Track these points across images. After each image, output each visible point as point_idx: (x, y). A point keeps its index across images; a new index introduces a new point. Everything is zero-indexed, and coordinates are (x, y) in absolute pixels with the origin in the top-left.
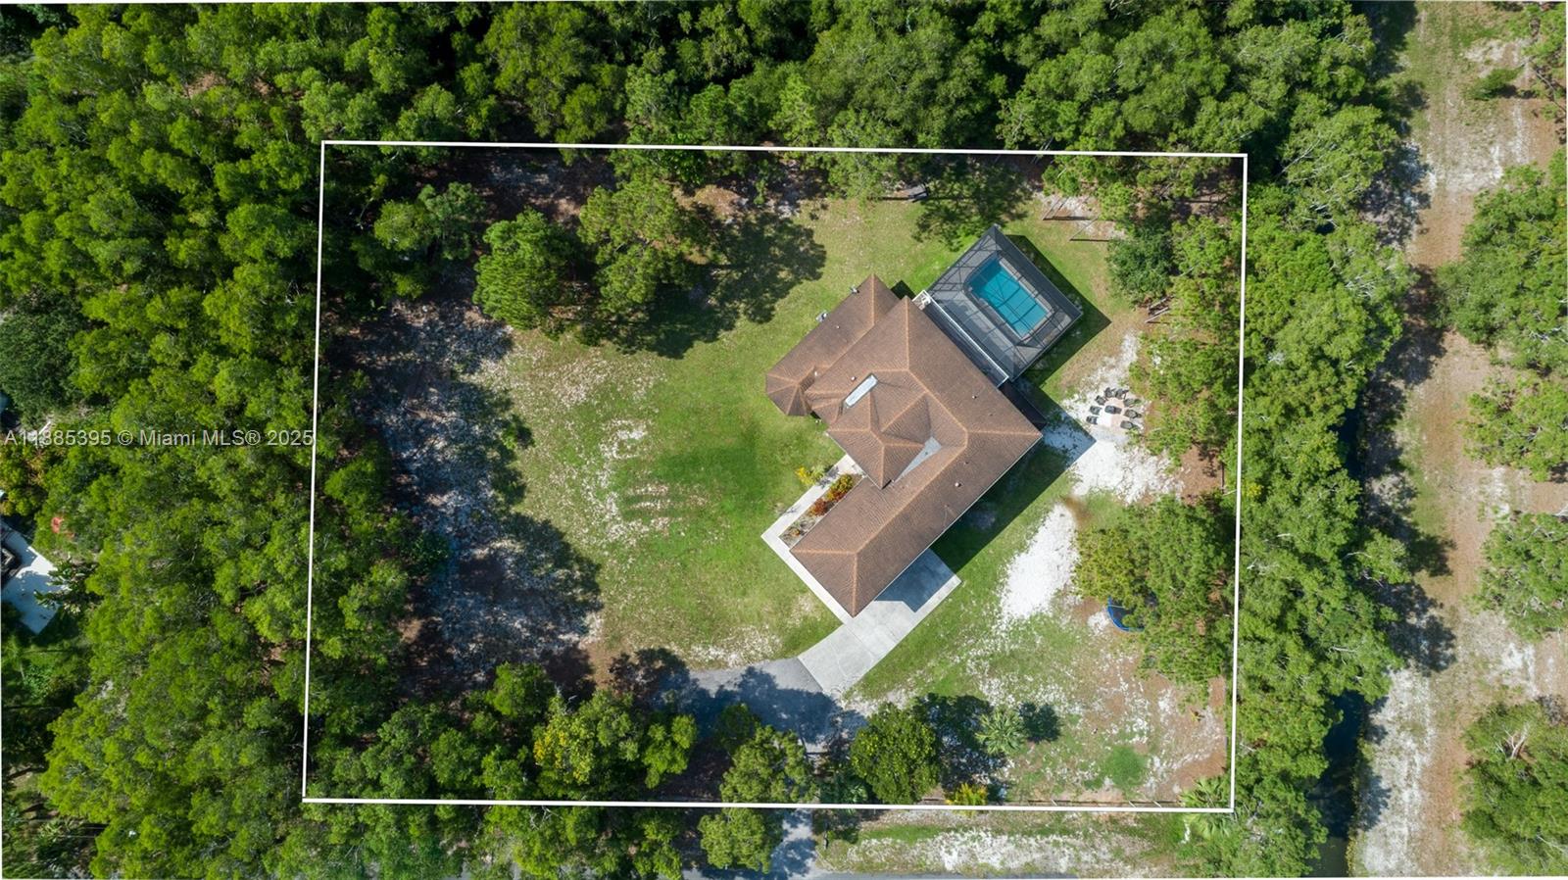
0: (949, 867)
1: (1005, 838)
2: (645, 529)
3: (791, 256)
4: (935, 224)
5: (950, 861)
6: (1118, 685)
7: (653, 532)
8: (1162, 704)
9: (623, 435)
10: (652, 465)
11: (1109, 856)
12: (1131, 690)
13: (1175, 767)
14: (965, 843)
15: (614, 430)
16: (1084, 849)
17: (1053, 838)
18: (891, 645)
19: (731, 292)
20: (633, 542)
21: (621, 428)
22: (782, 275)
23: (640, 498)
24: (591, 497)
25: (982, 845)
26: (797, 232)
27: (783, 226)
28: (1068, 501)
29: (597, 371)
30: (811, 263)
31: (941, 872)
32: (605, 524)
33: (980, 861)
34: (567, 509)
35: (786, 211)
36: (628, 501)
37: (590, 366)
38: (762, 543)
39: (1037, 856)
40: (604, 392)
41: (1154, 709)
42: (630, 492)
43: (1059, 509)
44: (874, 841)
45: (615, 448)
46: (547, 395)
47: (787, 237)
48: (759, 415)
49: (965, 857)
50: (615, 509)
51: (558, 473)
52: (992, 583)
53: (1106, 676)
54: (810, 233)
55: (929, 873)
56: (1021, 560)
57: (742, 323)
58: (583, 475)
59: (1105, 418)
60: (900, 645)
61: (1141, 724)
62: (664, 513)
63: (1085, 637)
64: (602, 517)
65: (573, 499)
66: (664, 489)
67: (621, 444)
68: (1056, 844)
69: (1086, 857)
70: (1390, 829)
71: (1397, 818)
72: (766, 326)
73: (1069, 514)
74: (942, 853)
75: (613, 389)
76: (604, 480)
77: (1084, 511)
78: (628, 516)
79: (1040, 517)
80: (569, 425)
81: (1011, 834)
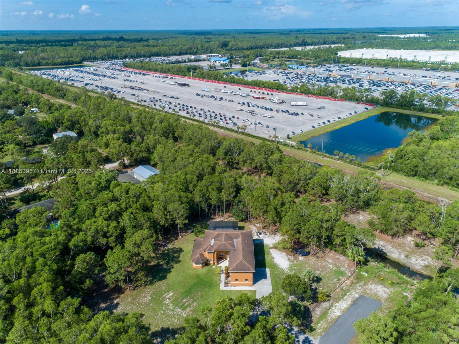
0: (339, 314)
1: (340, 302)
2: (191, 308)
3: (174, 252)
4: (198, 234)
5: (338, 313)
6: (318, 264)
7: (194, 307)
8: (330, 261)
9: (168, 297)
10: (180, 297)
11: (361, 288)
12: (321, 263)
13: (346, 267)
14: (335, 309)
15: (164, 297)
16: (355, 290)
17: (348, 294)
18: (271, 287)
19: (167, 264)
20: (191, 313)
21: (166, 296)
22: (176, 255)
23: (184, 304)
24: (171, 313)
25: (339, 306)
26: (172, 249)
27: (168, 250)
28: (271, 248)
29: (149, 292)
30: (180, 250)
31: (339, 317)
32: (180, 315)
33: (343, 308)
34: (167, 320)
35: (166, 248)
36: (182, 306)
37: (146, 292)
38: (222, 291)
39: (350, 299)
40: (154, 293)
41: (329, 263)
42: (180, 304)
43: (271, 250)
44: (319, 325)
45: (168, 300)
46: (140, 304)
47: (171, 251)
48: (196, 273)
49: (339, 311)
50: (180, 310)
51: (157, 315)
52: (275, 267)
53: (314, 264)
54: (175, 248)
55: (337, 319)
56: (275, 260)
57: (175, 265)
58: (165, 310)
59: (261, 236)
60: (272, 286)
61: (331, 266)
62: (193, 302)
63: (302, 262)
64: (178, 314)
65: (167, 317)
66: (188, 298)
67: (169, 298)
68: (350, 294)
69: (358, 291)
70: (389, 250)
71: (386, 247)
72: (180, 263)
73: (274, 249)
74: (334, 314)
75: (157, 291)
76: (171, 307)
77: (275, 247)
78: (185, 309)
79: (269, 253)
80: (151, 304)
81: (340, 300)
